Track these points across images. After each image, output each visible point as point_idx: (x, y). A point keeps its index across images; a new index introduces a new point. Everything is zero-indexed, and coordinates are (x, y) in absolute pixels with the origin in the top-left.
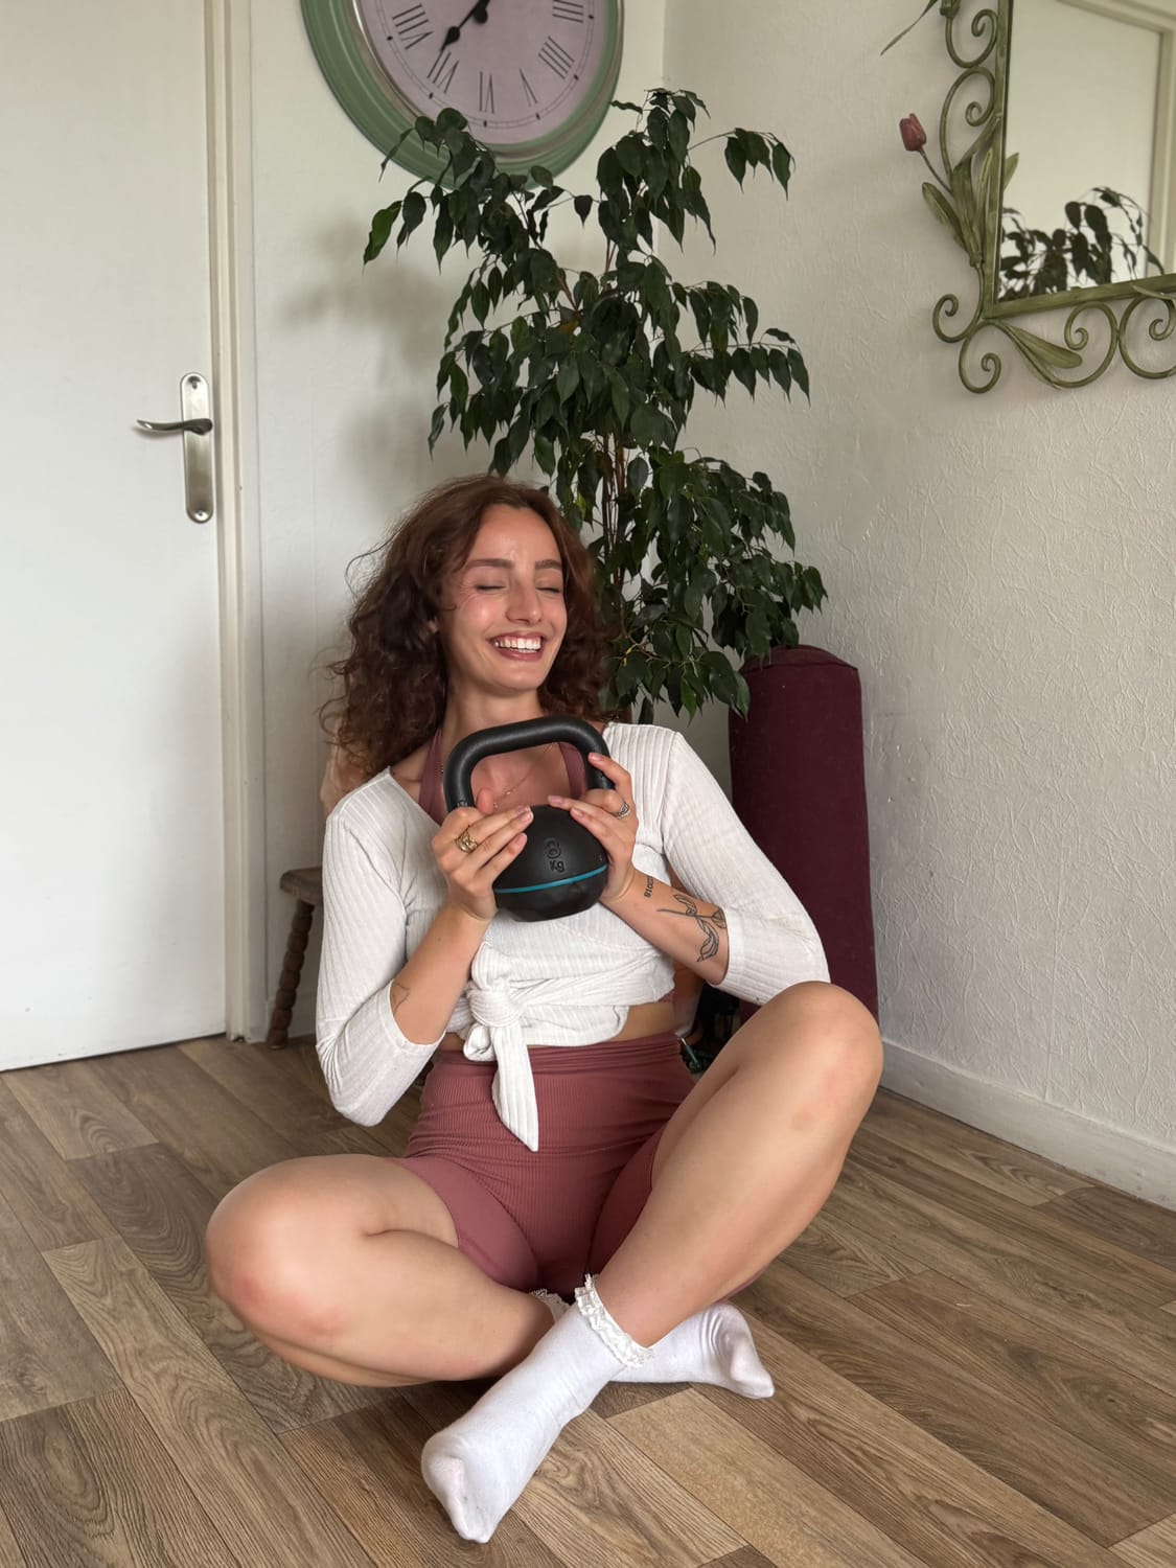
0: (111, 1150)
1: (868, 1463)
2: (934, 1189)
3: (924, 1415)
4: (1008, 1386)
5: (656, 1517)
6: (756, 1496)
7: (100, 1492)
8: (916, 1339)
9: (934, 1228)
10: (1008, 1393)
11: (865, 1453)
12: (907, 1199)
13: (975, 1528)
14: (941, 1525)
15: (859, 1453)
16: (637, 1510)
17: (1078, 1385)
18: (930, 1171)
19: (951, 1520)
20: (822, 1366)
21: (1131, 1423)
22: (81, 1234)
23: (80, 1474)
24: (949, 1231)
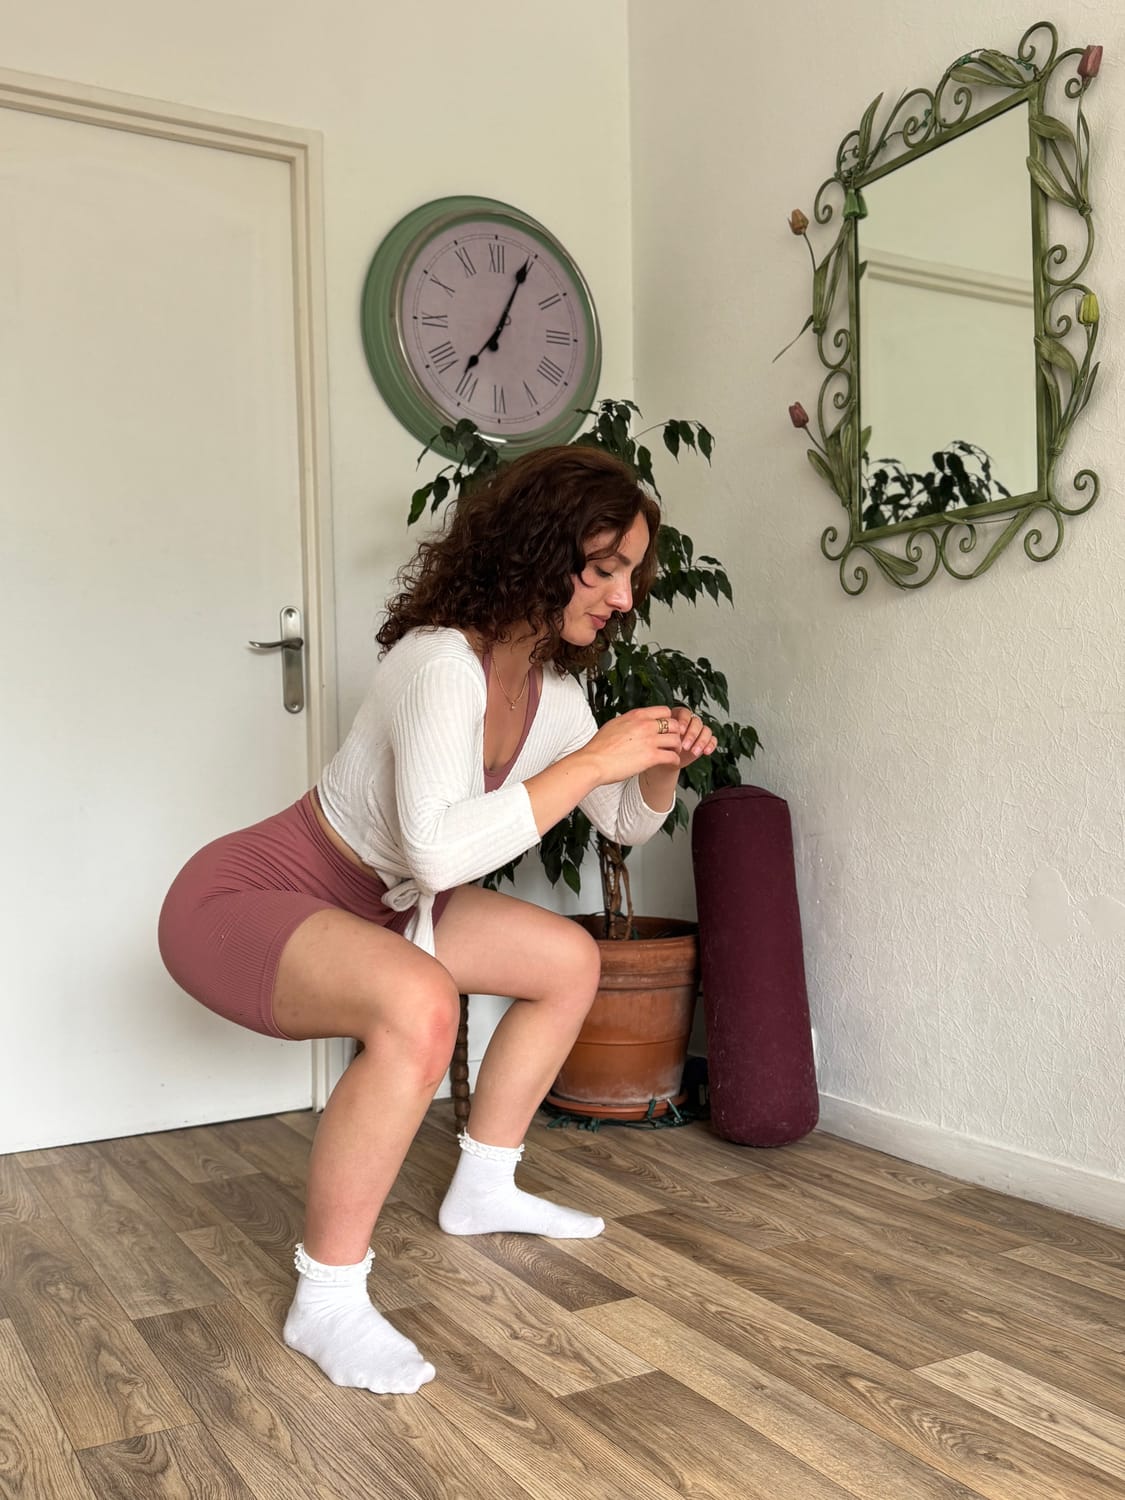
0: (225, 1177)
1: (753, 1332)
2: (848, 1191)
3: (801, 1309)
4: (867, 1294)
5: (597, 1357)
6: (670, 1348)
7: (220, 1349)
8: (807, 1271)
9: (842, 1212)
10: (866, 1297)
11: (752, 1327)
12: (825, 1197)
13: (819, 1362)
14: (796, 1360)
15: (748, 1327)
16: (586, 1355)
17: (918, 1294)
18: (849, 1181)
19: (803, 1358)
20: (735, 1286)
21: (952, 1312)
22: (204, 1222)
23: (207, 1340)
24: (852, 1214)
